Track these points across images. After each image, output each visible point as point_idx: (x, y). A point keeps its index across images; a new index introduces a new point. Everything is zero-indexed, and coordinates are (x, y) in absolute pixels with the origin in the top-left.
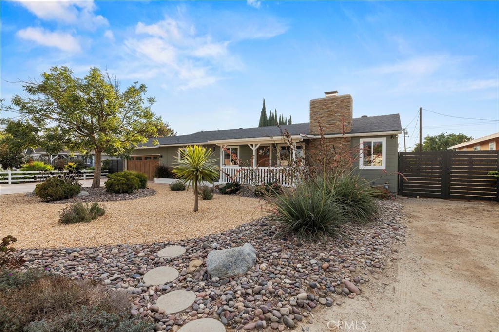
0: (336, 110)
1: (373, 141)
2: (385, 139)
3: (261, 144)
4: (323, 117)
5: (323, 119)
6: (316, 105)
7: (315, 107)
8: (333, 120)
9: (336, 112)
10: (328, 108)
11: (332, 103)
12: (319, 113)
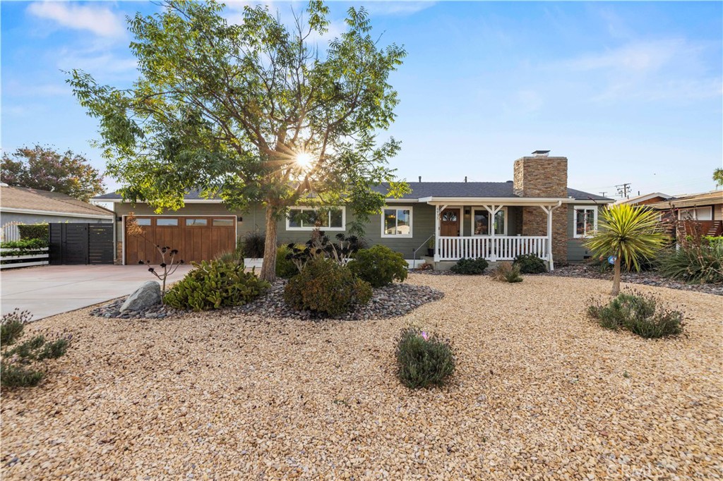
0: (552, 172)
1: (586, 208)
2: (596, 207)
3: (448, 206)
4: (539, 179)
5: (538, 181)
6: (531, 164)
7: (529, 166)
8: (550, 183)
9: (553, 175)
10: (544, 169)
11: (549, 164)
12: (534, 174)
